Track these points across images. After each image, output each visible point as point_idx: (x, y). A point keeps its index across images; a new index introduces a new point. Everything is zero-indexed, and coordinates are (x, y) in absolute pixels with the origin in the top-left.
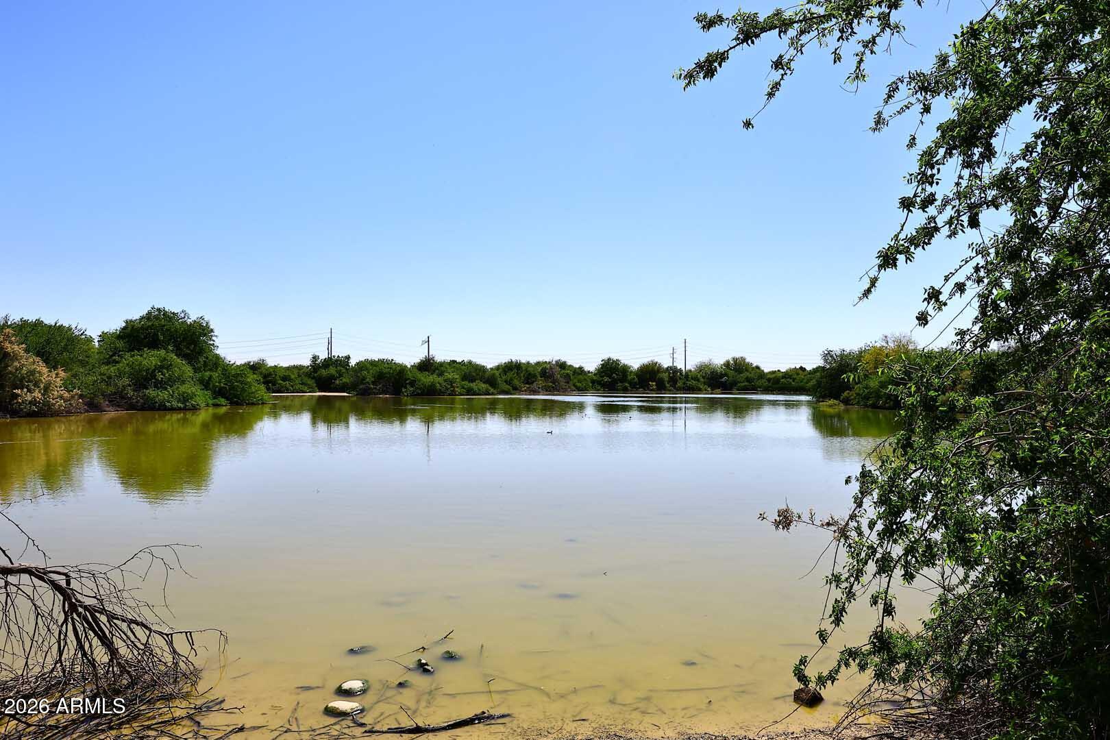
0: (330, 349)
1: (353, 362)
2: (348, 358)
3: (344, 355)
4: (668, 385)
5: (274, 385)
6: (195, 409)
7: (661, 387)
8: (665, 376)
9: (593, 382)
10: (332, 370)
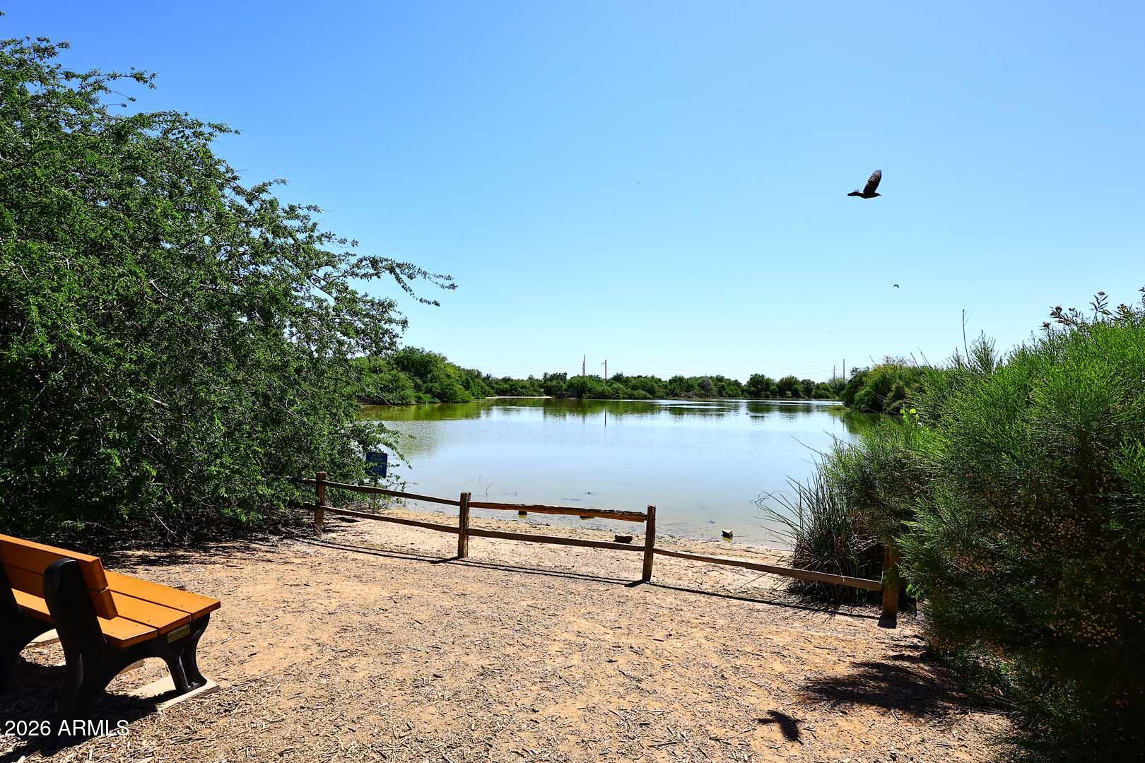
0: (584, 371)
1: (568, 377)
2: (566, 374)
3: (563, 372)
4: (802, 394)
5: (515, 391)
6: (408, 404)
7: (796, 395)
8: (800, 388)
9: (743, 391)
10: (554, 383)
